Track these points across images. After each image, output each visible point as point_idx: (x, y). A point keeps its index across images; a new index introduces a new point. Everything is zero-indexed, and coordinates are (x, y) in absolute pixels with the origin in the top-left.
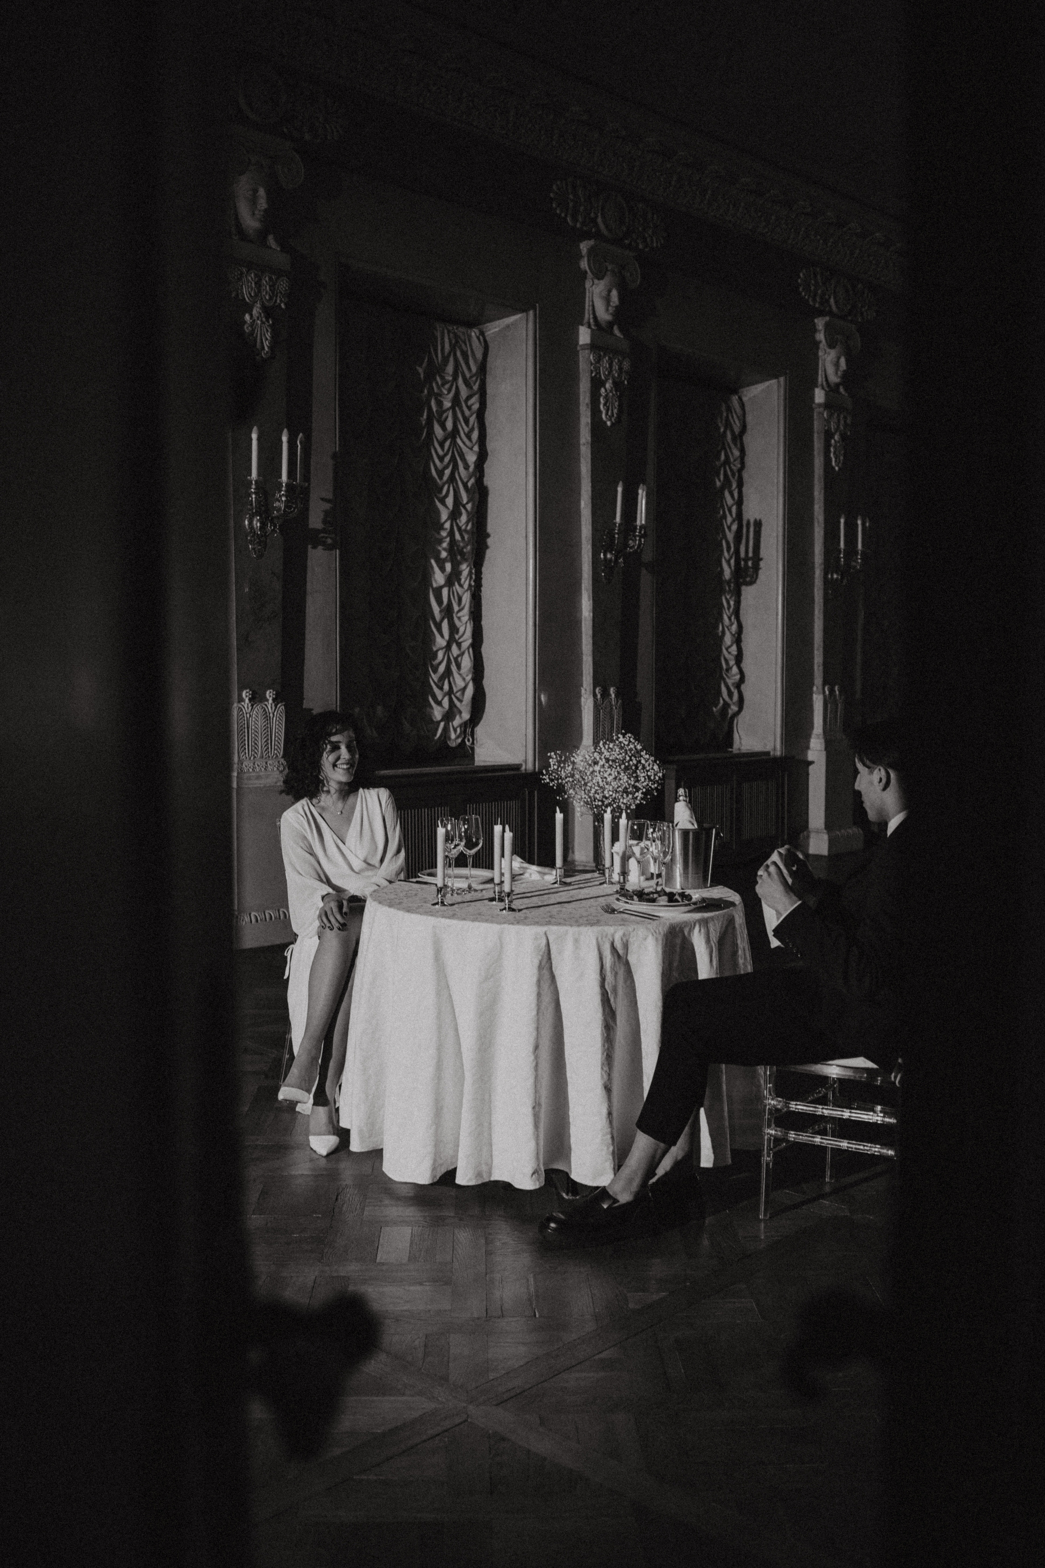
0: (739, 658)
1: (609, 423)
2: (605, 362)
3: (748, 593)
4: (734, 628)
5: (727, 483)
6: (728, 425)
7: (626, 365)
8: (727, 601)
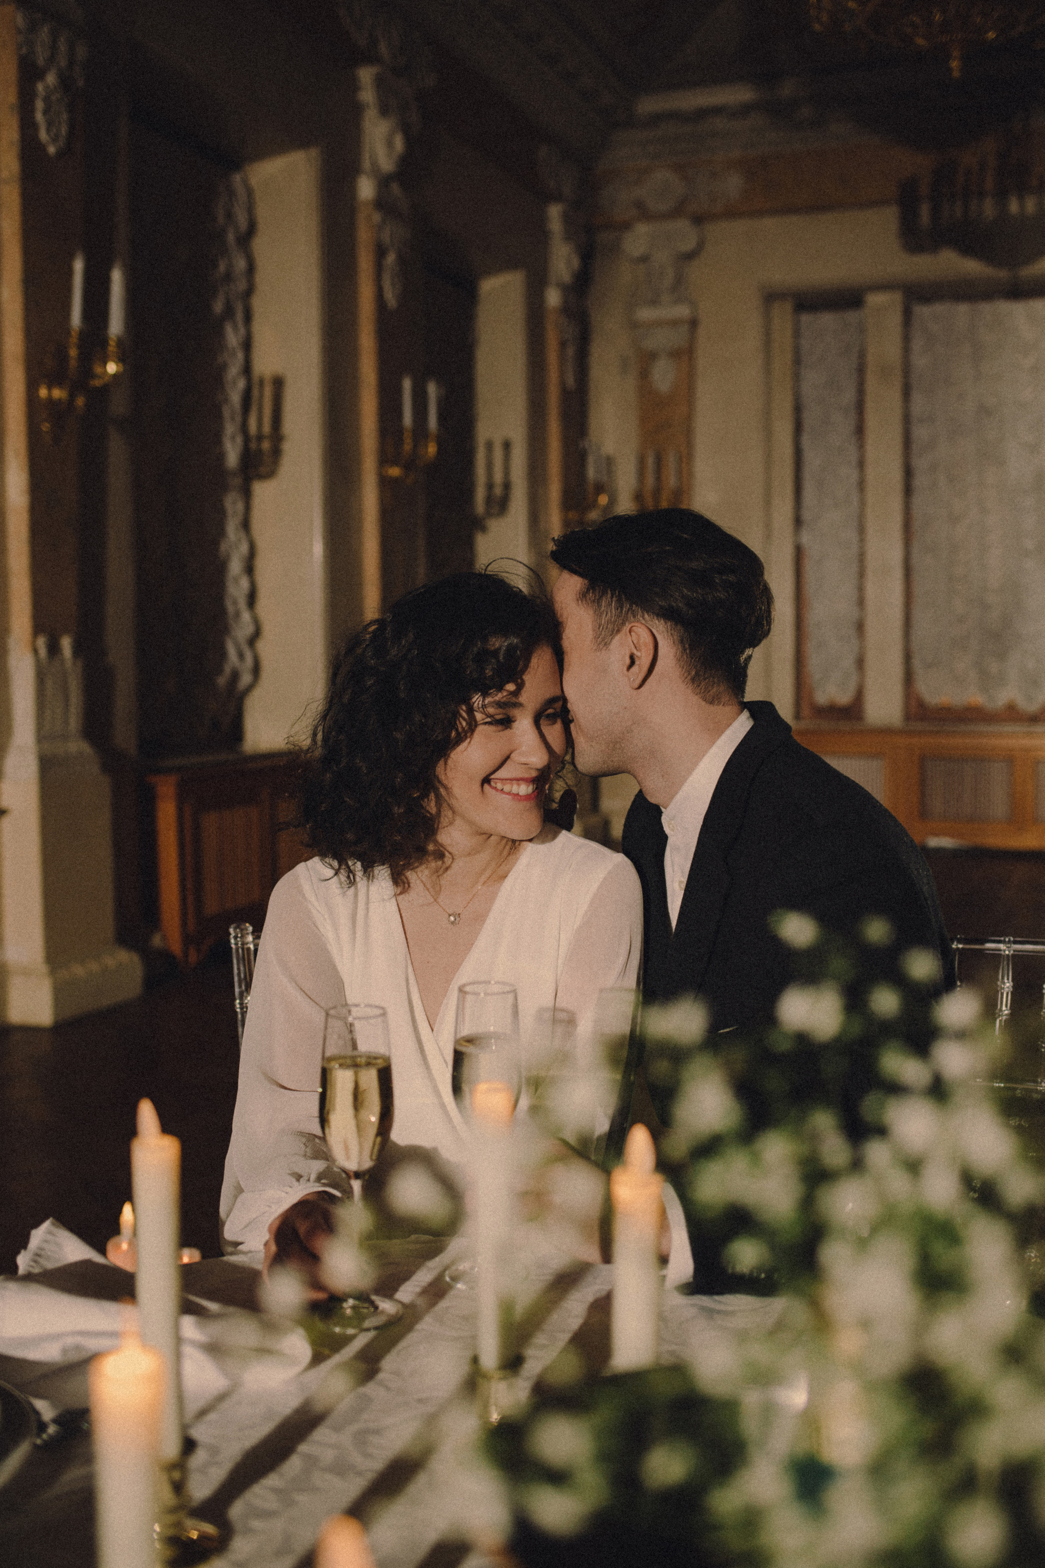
0: (252, 598)
1: (52, 150)
2: (44, 33)
3: (262, 491)
4: (244, 548)
5: (229, 312)
6: (229, 215)
7: (81, 52)
8: (233, 504)
